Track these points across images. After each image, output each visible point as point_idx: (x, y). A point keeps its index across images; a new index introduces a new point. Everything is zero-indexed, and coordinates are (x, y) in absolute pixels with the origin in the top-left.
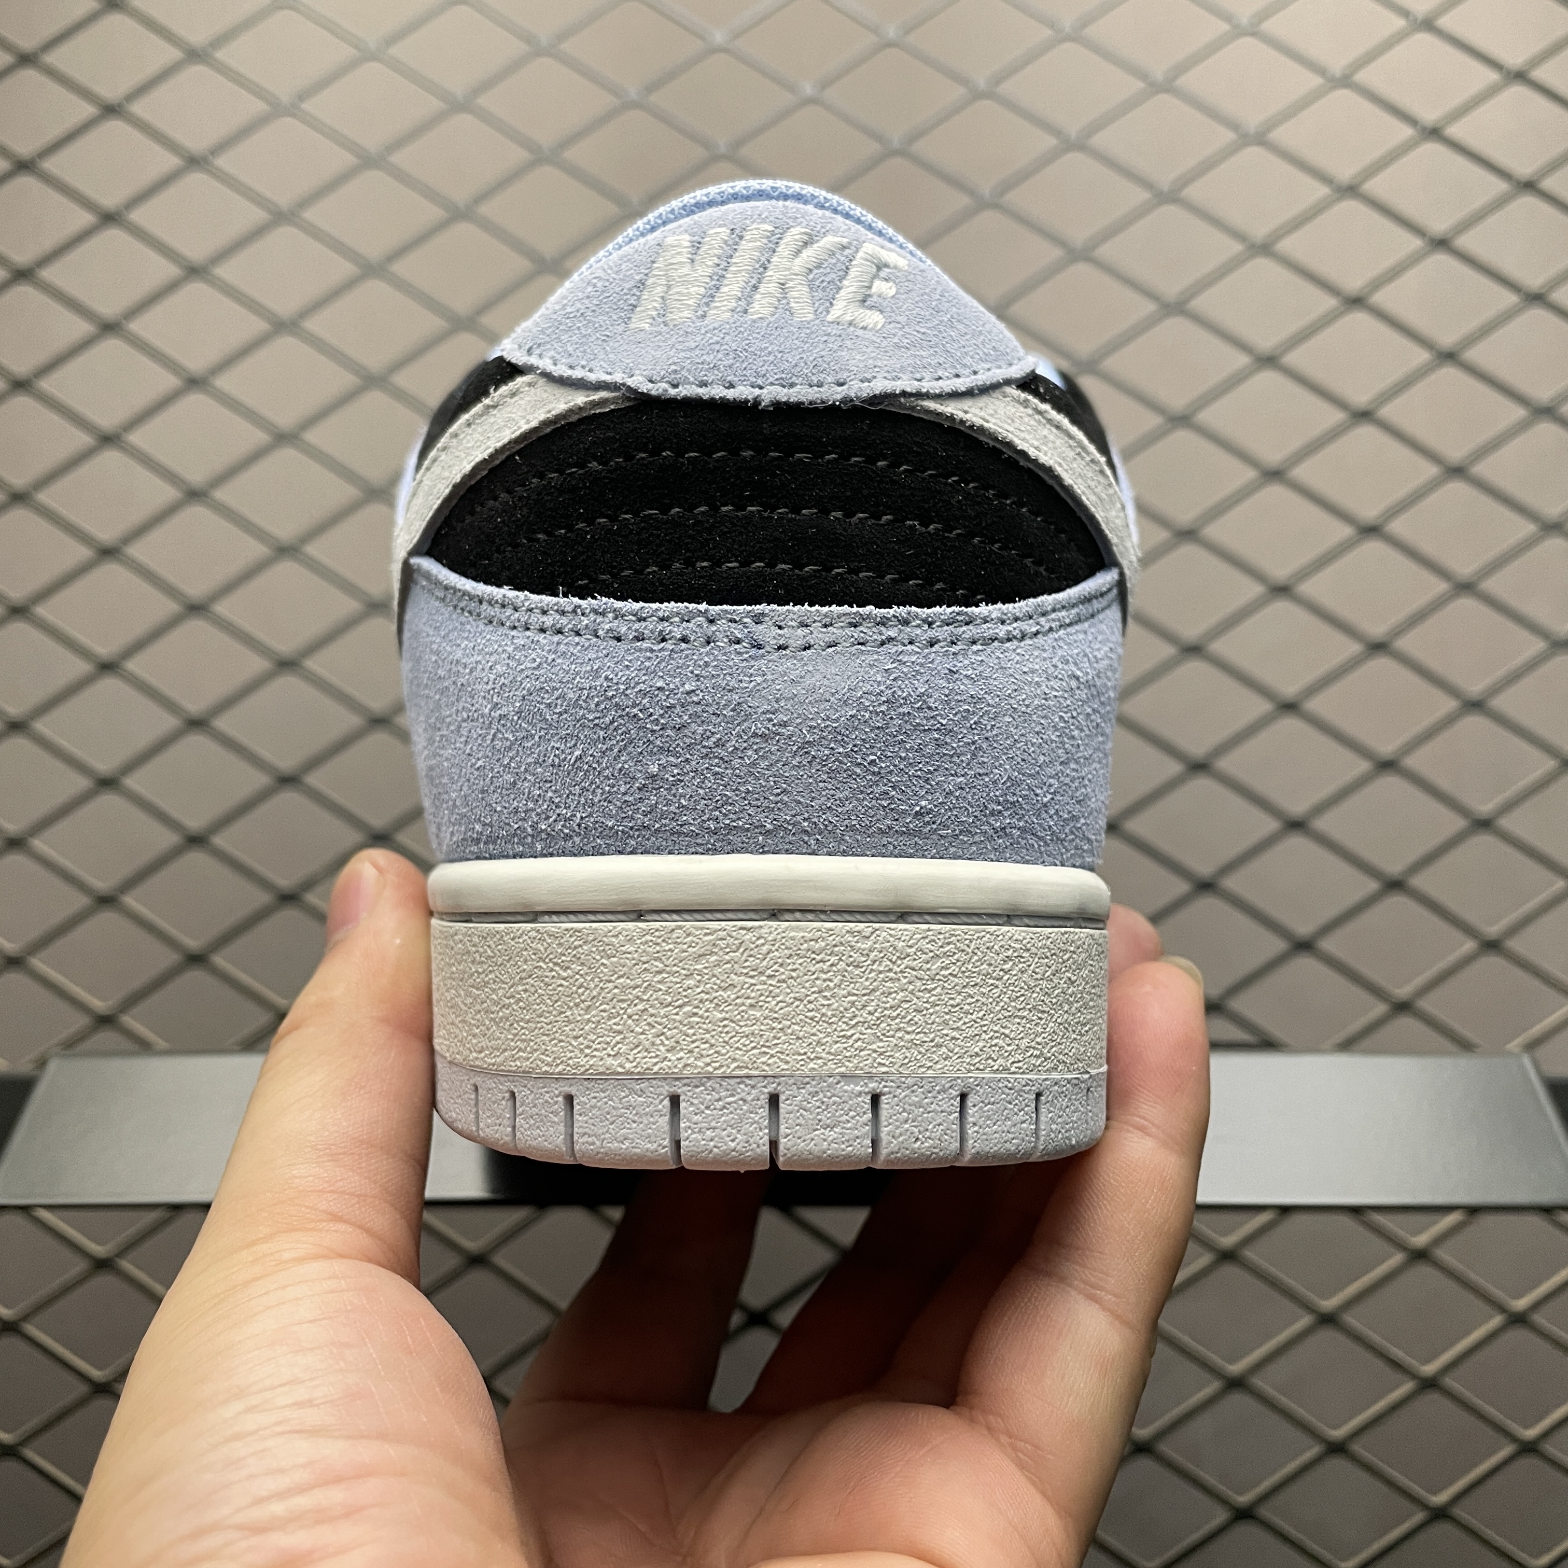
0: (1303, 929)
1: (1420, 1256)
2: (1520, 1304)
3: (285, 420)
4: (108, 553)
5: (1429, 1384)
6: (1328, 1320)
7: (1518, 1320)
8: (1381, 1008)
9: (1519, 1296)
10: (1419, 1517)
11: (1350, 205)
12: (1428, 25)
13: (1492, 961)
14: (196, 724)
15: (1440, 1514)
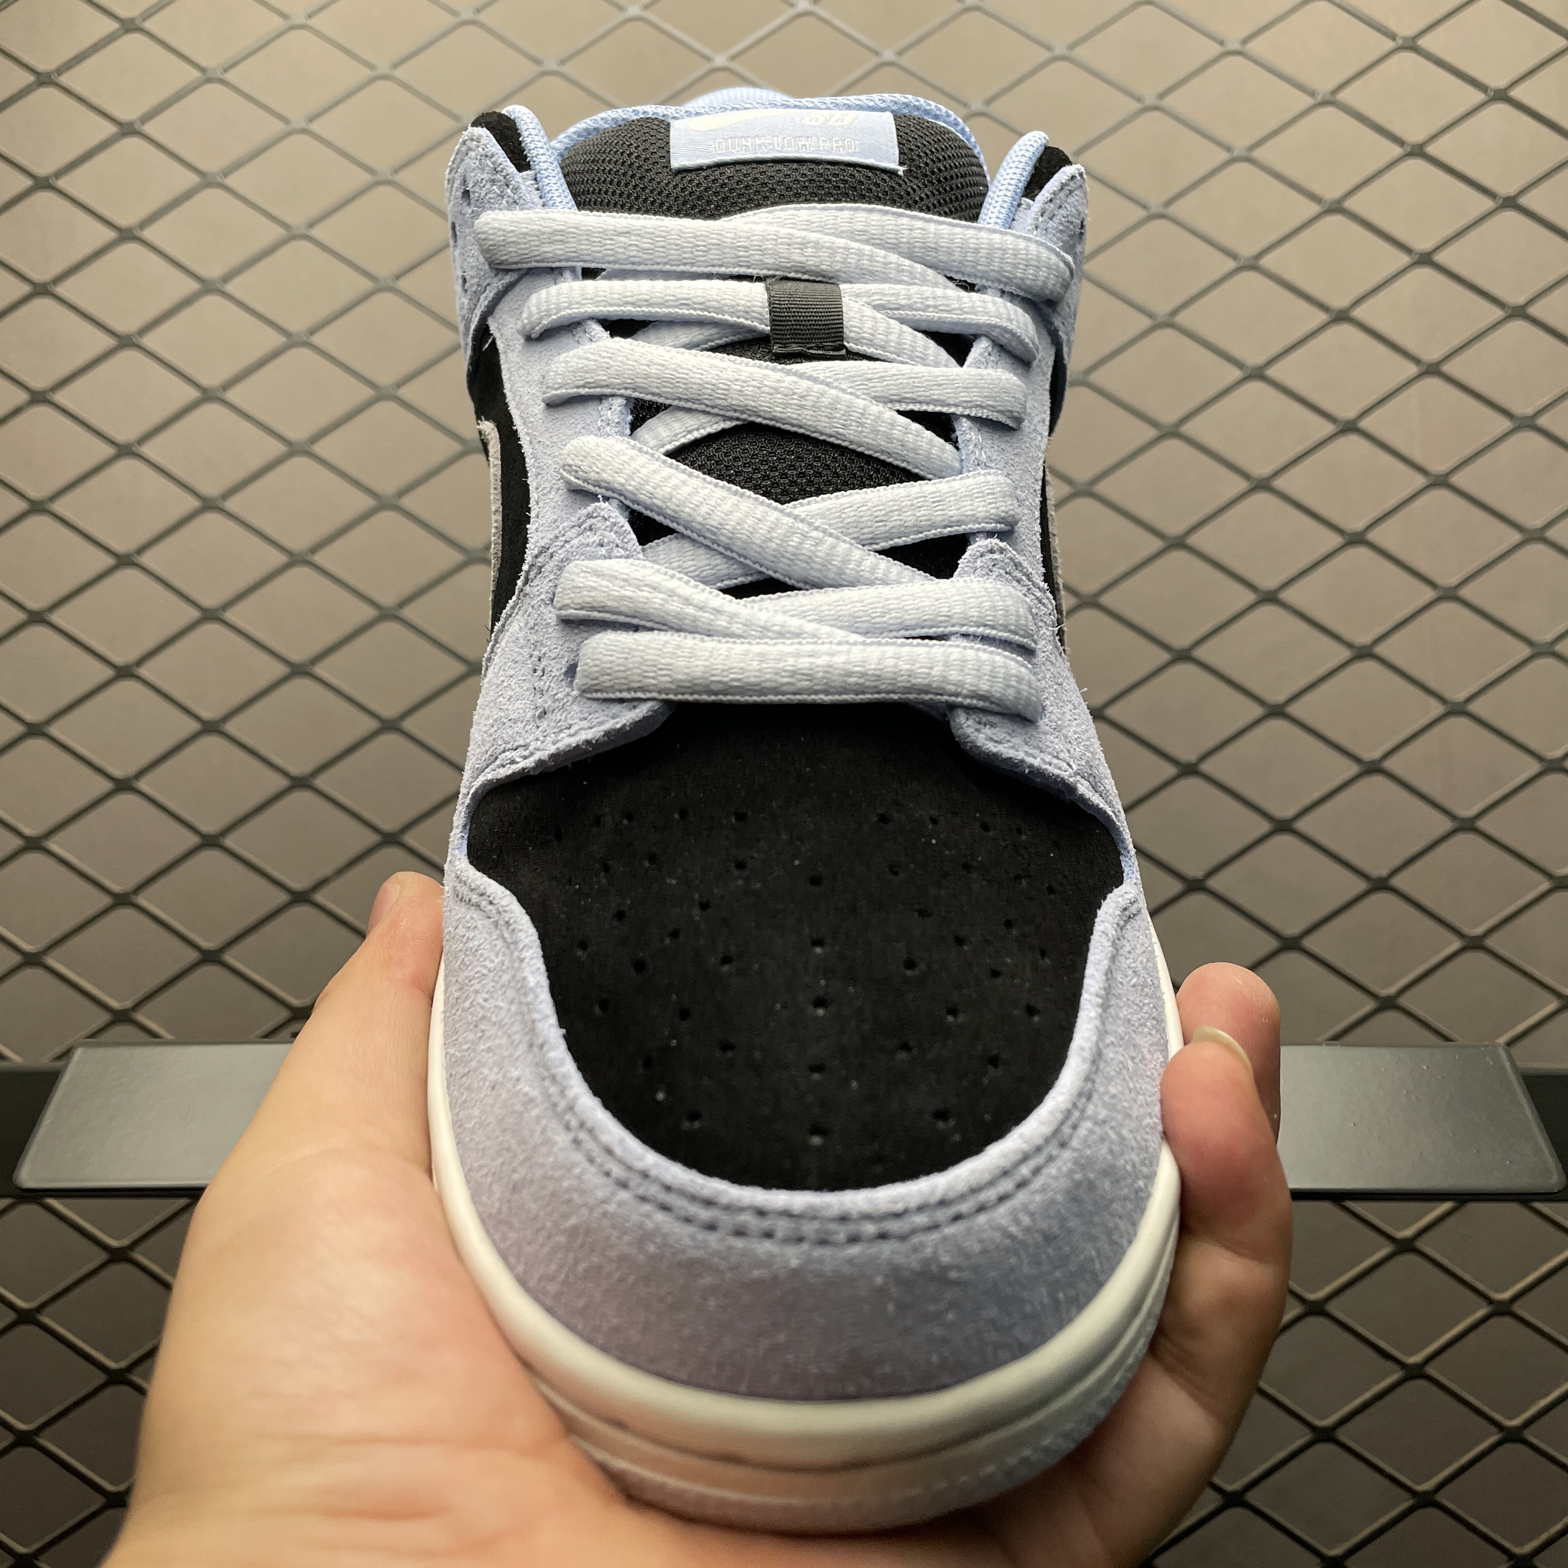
0: (1291, 927)
1: (1406, 1247)
2: (1503, 1296)
3: (298, 433)
4: (124, 561)
5: (1415, 1373)
6: (1316, 1309)
7: (1502, 1309)
8: (1369, 1005)
9: (1503, 1290)
10: (1409, 1502)
14: (211, 728)
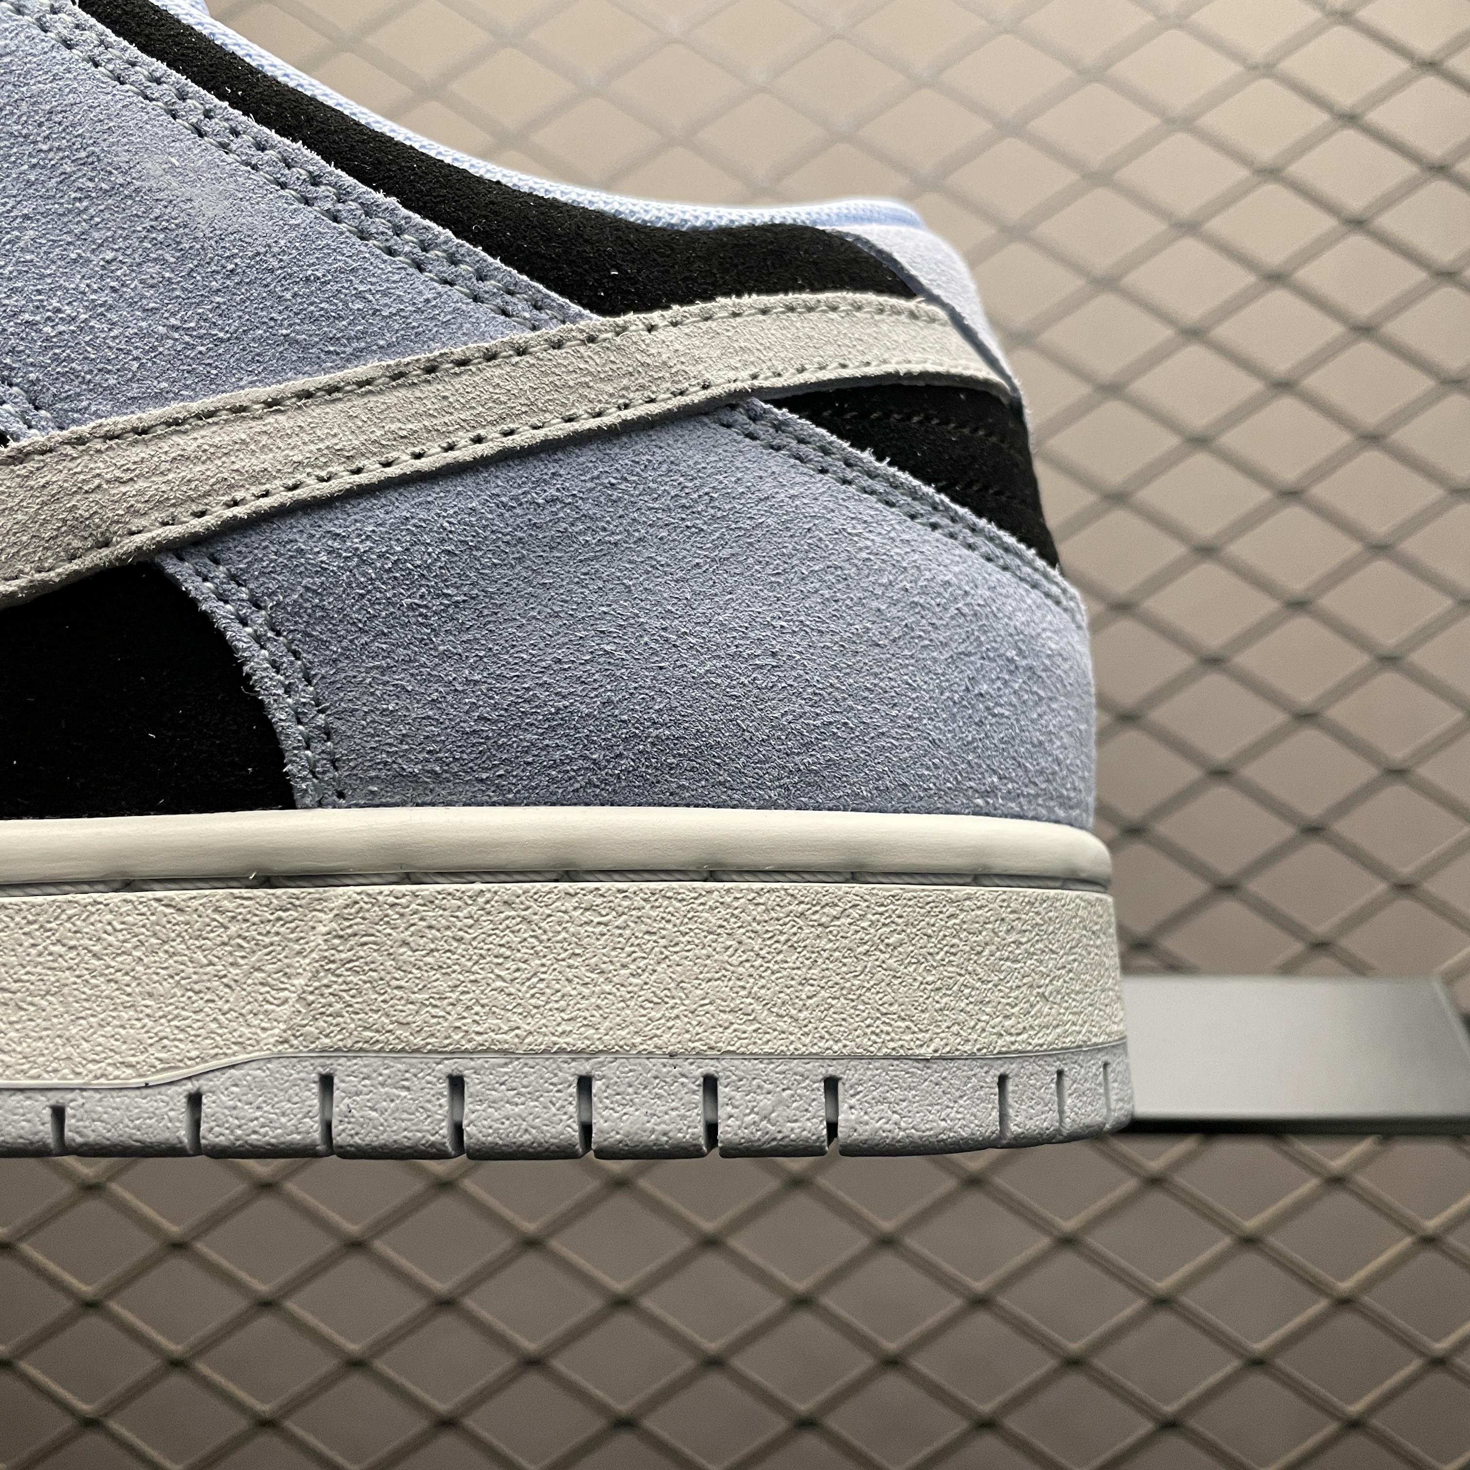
0: (1227, 869)
1: (1336, 1181)
2: (1432, 1224)
5: (1345, 1303)
6: (1249, 1241)
7: (1429, 1241)
8: (1298, 947)
9: (1430, 1217)
10: (1332, 1427)
11: (1272, 190)
12: (1345, 17)
13: (1405, 905)
15: (1354, 1425)
